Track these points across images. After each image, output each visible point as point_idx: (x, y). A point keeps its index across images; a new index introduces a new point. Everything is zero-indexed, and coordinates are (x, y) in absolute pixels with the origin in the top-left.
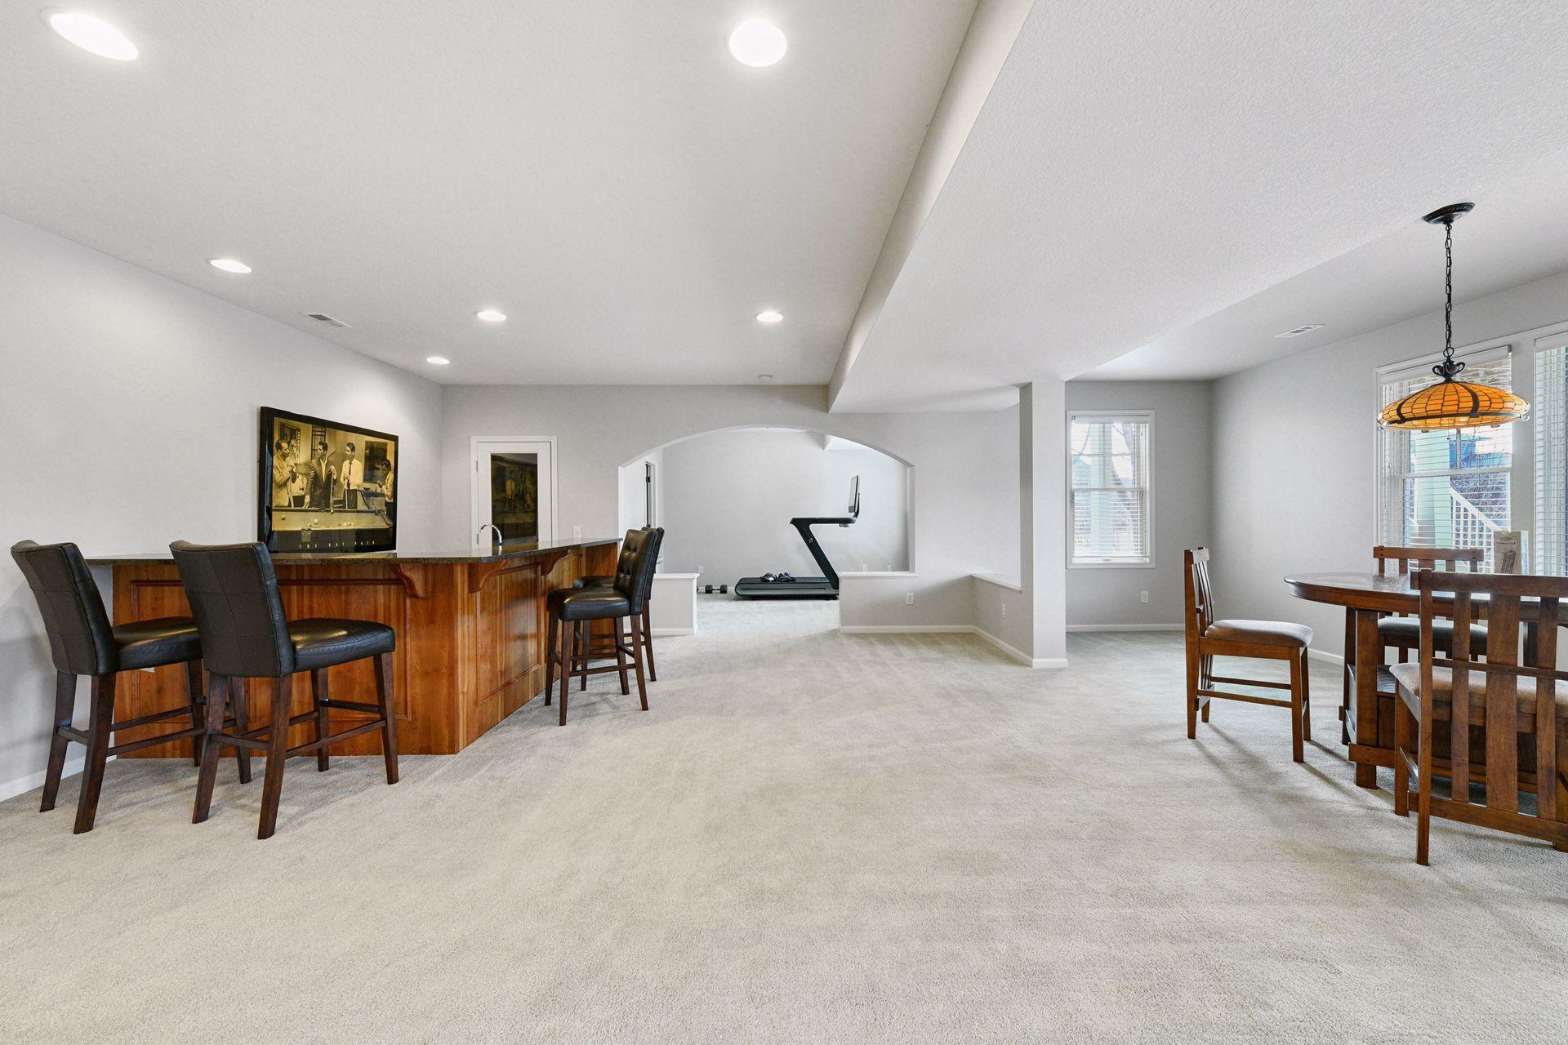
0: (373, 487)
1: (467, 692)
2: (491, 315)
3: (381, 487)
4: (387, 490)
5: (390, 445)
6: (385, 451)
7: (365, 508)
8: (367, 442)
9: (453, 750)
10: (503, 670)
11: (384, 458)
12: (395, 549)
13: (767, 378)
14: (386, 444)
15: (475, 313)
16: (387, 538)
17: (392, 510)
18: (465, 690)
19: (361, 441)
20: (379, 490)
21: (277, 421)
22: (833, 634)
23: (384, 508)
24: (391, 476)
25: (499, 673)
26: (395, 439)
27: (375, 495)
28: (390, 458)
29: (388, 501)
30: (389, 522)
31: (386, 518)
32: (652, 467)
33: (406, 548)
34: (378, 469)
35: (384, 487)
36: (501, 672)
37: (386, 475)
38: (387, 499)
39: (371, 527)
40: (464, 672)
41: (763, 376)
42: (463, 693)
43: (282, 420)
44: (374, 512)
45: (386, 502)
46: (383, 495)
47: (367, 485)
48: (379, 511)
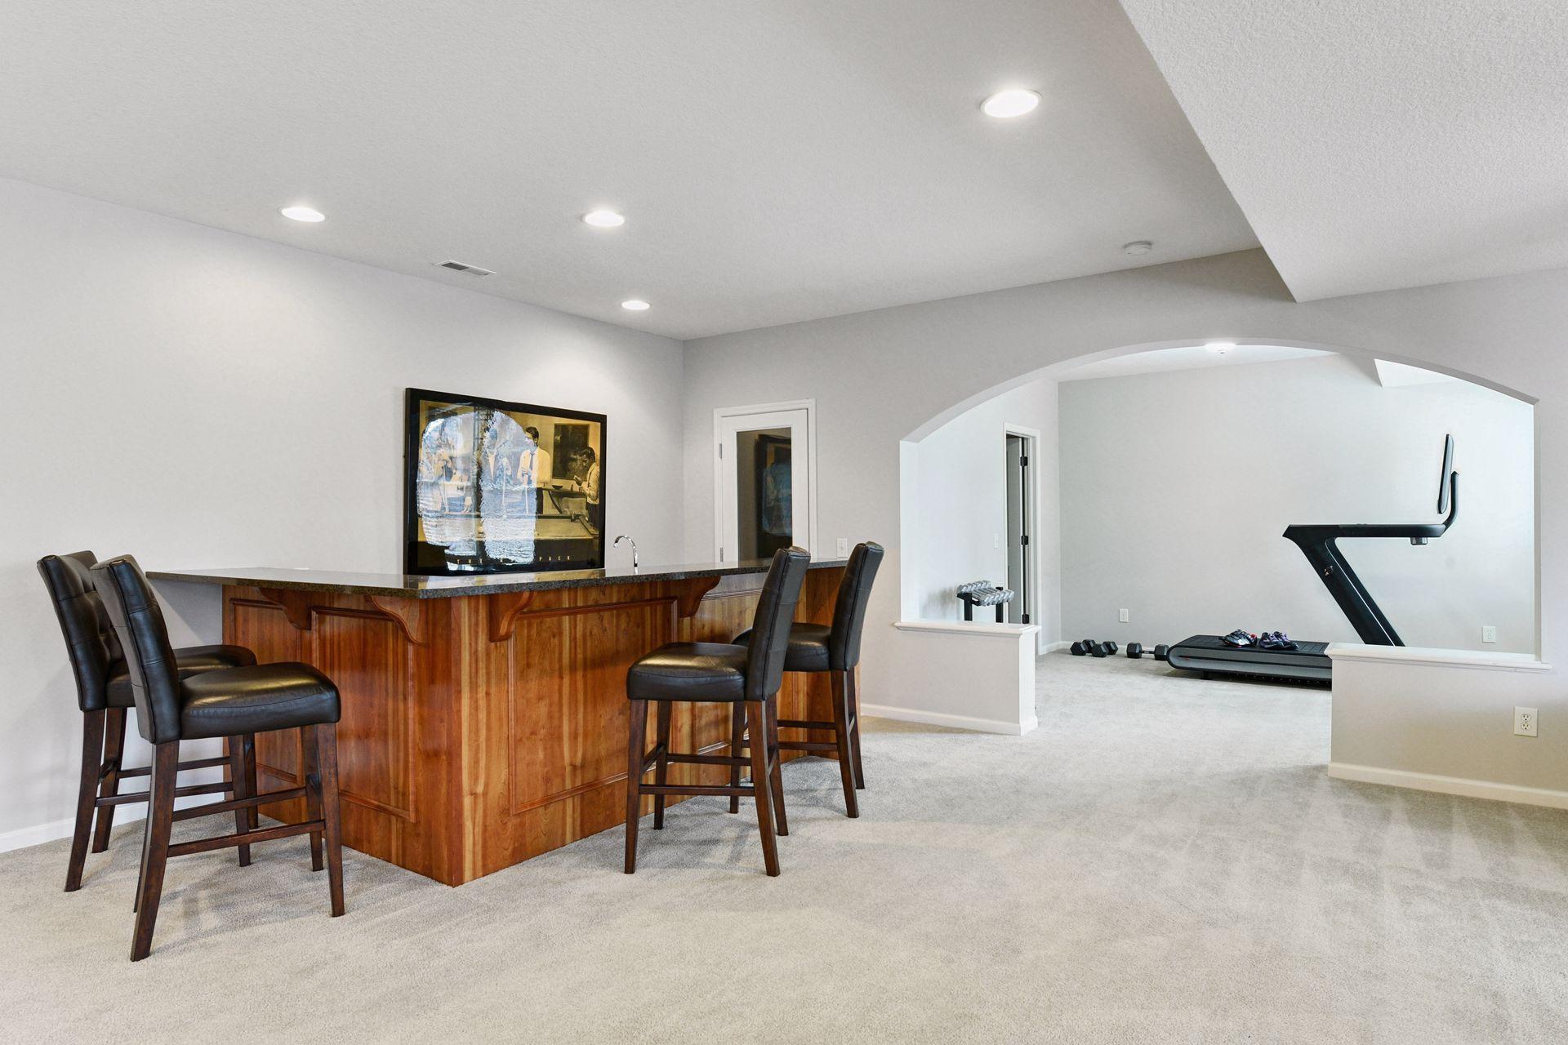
0: (566, 484)
1: (485, 794)
2: (604, 218)
3: (579, 484)
4: (590, 487)
5: (594, 428)
6: (586, 436)
7: (555, 512)
8: (557, 426)
9: (454, 878)
10: (578, 761)
11: (585, 445)
12: (603, 567)
13: (1142, 249)
14: (586, 427)
15: (581, 218)
16: (592, 553)
17: (597, 515)
18: (480, 789)
19: (547, 425)
20: (576, 488)
21: (423, 404)
22: (1310, 775)
23: (585, 512)
24: (595, 469)
25: (568, 769)
26: (601, 419)
27: (571, 494)
28: (594, 443)
29: (592, 502)
30: (592, 530)
31: (588, 525)
32: (1031, 441)
33: (618, 563)
34: (575, 460)
35: (584, 485)
36: (574, 767)
37: (587, 469)
38: (589, 500)
39: (564, 538)
40: (476, 762)
41: (1130, 244)
42: (474, 794)
43: (431, 403)
44: (569, 517)
45: (587, 503)
46: (582, 494)
47: (558, 482)
48: (577, 517)
